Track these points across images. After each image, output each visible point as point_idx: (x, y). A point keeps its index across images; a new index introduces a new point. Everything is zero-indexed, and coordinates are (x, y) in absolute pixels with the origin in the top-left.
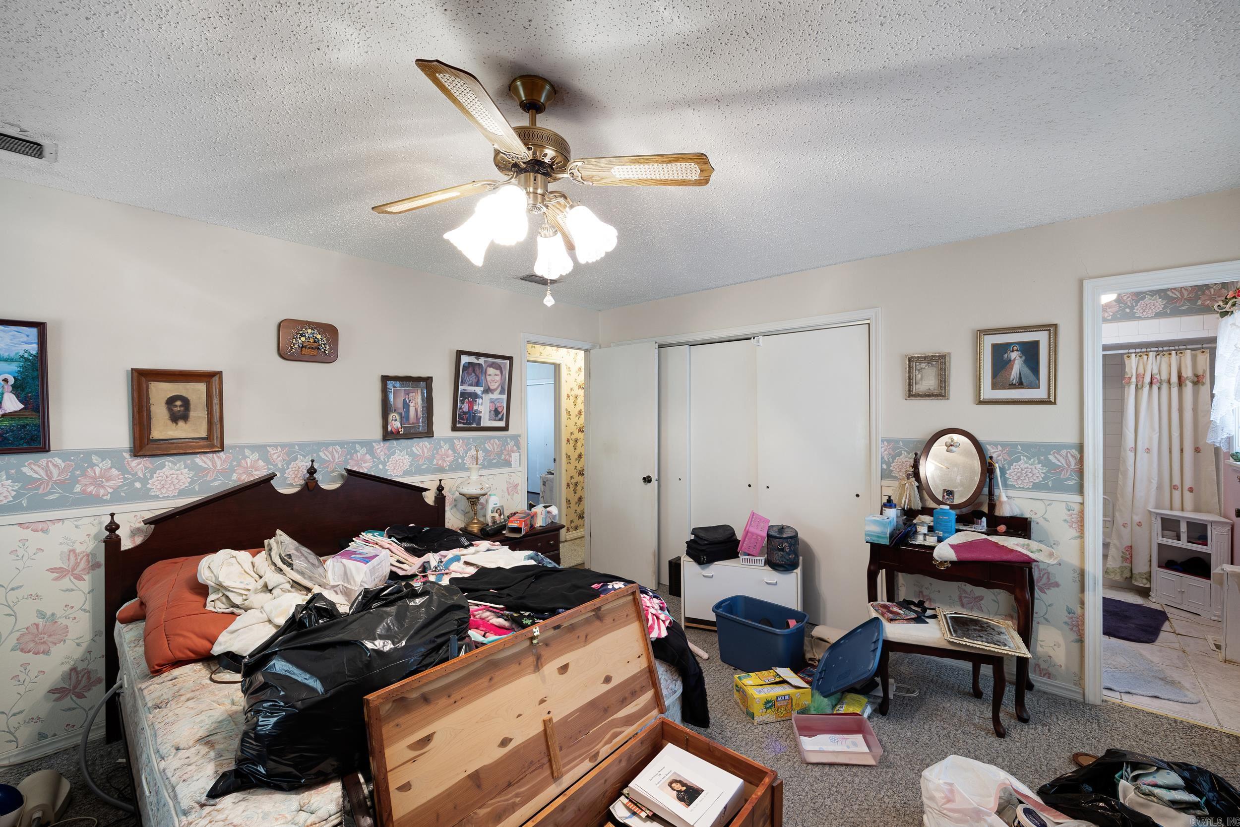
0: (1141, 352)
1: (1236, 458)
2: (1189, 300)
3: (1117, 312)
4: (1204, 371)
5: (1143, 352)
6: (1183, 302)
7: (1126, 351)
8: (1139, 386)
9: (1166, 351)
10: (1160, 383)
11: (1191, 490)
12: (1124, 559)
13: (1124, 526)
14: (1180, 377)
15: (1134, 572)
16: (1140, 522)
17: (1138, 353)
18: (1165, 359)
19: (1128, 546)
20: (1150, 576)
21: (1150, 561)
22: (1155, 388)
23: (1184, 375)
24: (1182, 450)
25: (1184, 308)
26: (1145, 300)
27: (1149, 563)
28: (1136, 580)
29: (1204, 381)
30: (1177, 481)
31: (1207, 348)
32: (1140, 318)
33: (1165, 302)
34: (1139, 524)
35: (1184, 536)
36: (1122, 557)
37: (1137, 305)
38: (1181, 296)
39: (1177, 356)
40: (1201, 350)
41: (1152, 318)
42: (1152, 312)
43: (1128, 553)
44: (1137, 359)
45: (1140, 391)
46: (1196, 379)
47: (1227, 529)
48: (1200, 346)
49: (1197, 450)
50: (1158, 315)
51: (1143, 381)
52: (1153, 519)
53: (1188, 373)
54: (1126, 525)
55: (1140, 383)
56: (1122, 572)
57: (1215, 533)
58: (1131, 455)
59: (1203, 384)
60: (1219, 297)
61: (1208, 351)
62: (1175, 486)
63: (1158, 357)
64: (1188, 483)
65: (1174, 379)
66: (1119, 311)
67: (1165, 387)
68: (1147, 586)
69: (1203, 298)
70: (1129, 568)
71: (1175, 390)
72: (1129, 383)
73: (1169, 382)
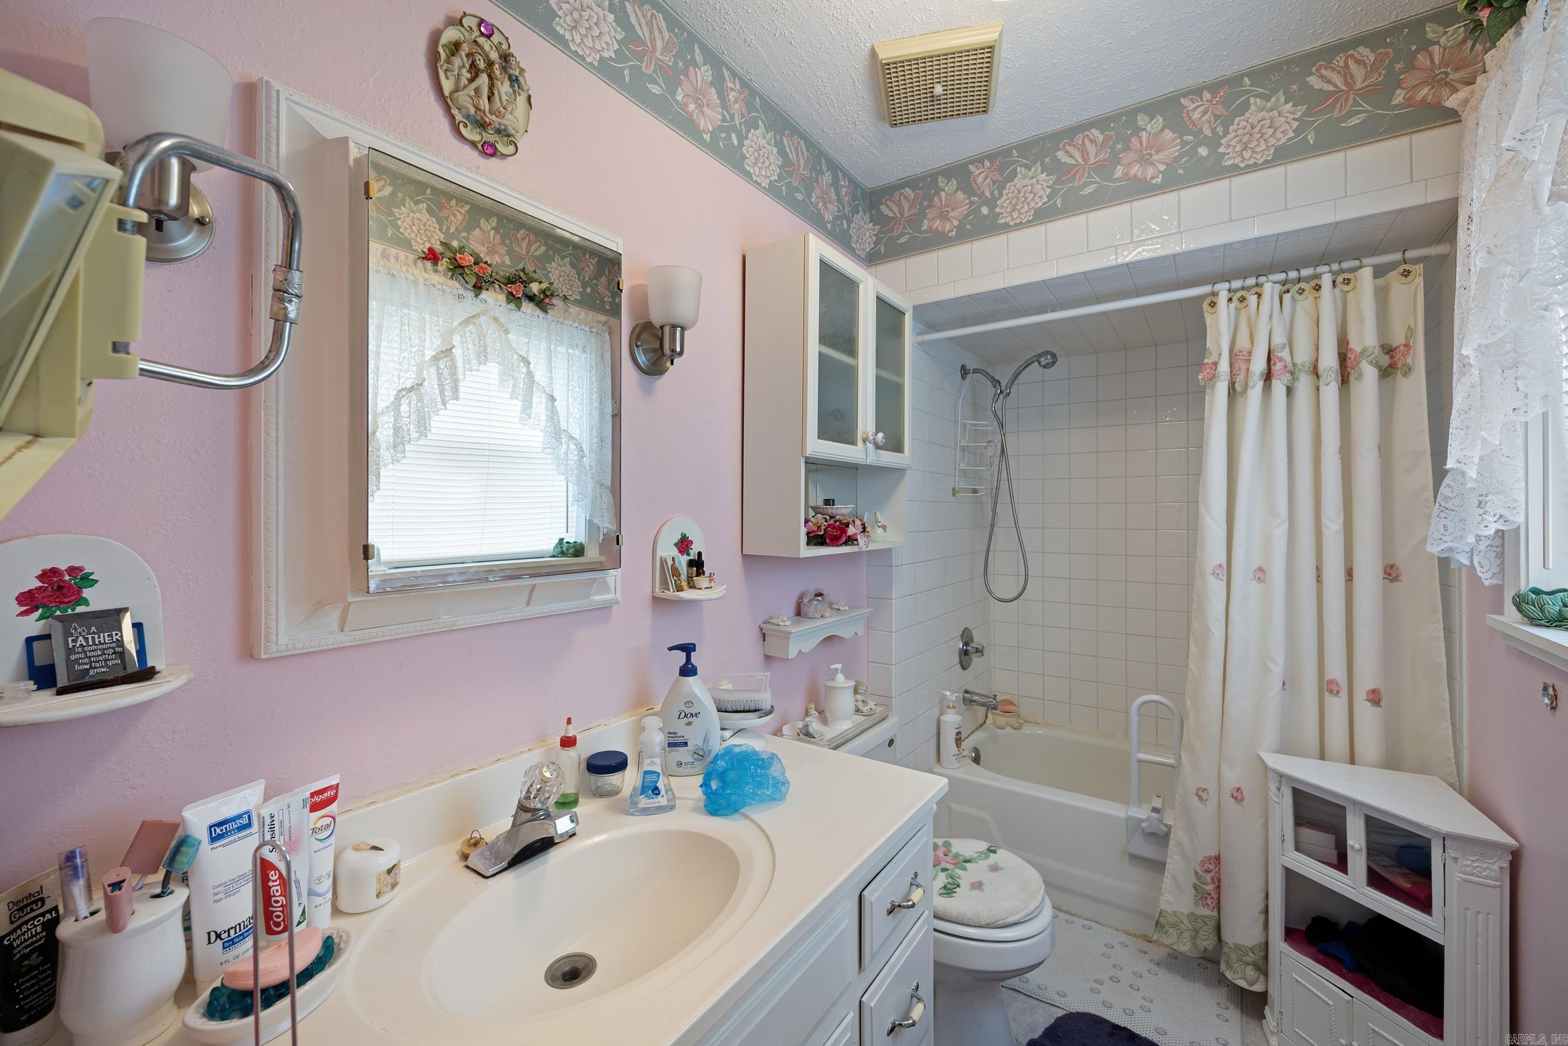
0: (1243, 288)
1: (1537, 613)
2: (1367, 93)
3: (1176, 159)
4: (1410, 332)
5: (1248, 289)
6: (1351, 102)
7: (1205, 289)
8: (1238, 387)
9: (1308, 279)
10: (1292, 373)
11: (1375, 698)
12: (1201, 896)
13: (1200, 797)
14: (1343, 358)
15: (1226, 936)
16: (1238, 789)
17: (1236, 291)
18: (1305, 304)
19: (1210, 858)
20: (1266, 958)
21: (1266, 911)
22: (1278, 389)
23: (1355, 345)
24: (1349, 574)
25: (1355, 121)
26: (1247, 115)
27: (1263, 917)
28: (1230, 967)
29: (1409, 360)
30: (1336, 670)
31: (1416, 261)
32: (1235, 171)
33: (1302, 109)
34: (1238, 795)
35: (1358, 862)
36: (1195, 887)
37: (1226, 132)
38: (1346, 83)
39: (1337, 290)
40: (1401, 269)
41: (1267, 165)
42: (1268, 148)
43: (1208, 877)
44: (1233, 306)
45: (1240, 400)
46: (1385, 361)
47: (1495, 867)
48: (1397, 256)
49: (1391, 573)
50: (1284, 155)
51: (1248, 370)
52: (1273, 787)
53: (1364, 338)
54: (1204, 796)
55: (1240, 379)
56: (1196, 931)
57: (1456, 875)
58: (1215, 588)
59: (1408, 370)
60: (1457, 69)
61: (1419, 269)
62: (1331, 682)
63: (1287, 297)
64: (1366, 680)
65: (1329, 360)
66: (1181, 156)
67: (1304, 385)
68: (1258, 988)
69: (1410, 80)
70: (1212, 924)
71: (1330, 391)
72: (1213, 377)
73: (1315, 372)
